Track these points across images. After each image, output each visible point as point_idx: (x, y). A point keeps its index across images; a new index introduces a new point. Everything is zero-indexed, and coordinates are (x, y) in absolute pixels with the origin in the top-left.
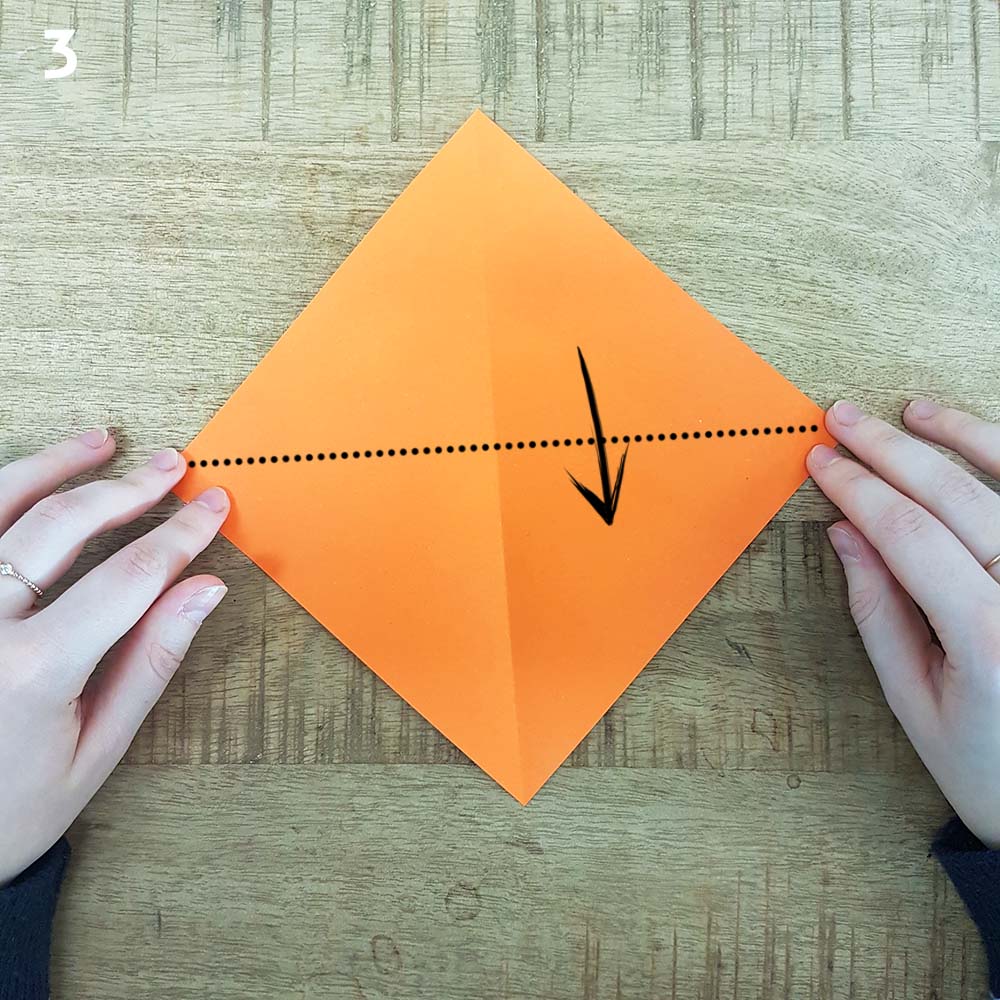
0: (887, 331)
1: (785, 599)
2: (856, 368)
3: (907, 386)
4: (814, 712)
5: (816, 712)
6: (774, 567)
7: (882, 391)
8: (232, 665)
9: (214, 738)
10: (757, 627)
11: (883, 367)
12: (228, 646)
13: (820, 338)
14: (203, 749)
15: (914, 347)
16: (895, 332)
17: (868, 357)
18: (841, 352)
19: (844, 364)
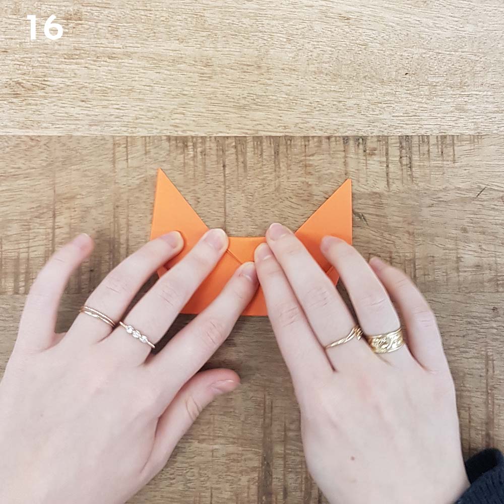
0: (452, 15)
1: (388, 184)
2: (431, 39)
3: (464, 50)
4: (406, 254)
5: (408, 254)
6: (381, 164)
7: (448, 53)
8: (33, 231)
9: (22, 277)
10: (371, 202)
11: (449, 38)
12: (30, 219)
13: (409, 20)
14: (15, 286)
15: (468, 25)
16: (456, 15)
17: (439, 32)
18: (423, 29)
19: (424, 36)
